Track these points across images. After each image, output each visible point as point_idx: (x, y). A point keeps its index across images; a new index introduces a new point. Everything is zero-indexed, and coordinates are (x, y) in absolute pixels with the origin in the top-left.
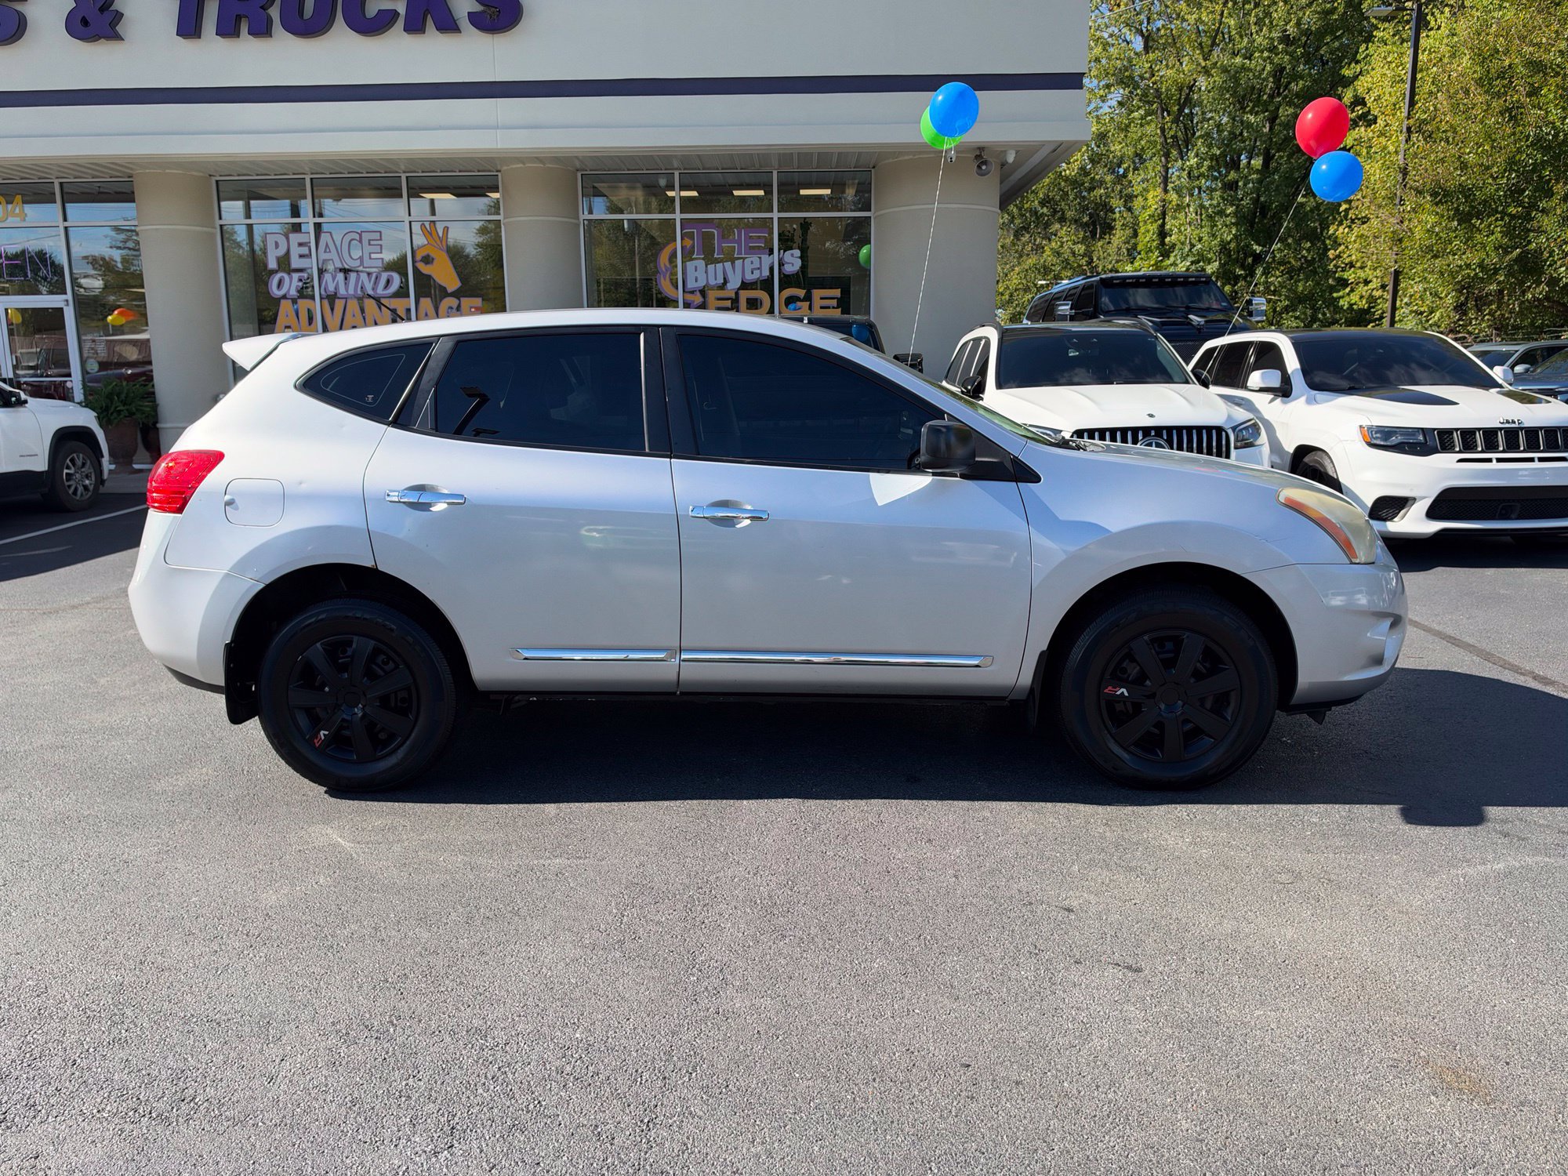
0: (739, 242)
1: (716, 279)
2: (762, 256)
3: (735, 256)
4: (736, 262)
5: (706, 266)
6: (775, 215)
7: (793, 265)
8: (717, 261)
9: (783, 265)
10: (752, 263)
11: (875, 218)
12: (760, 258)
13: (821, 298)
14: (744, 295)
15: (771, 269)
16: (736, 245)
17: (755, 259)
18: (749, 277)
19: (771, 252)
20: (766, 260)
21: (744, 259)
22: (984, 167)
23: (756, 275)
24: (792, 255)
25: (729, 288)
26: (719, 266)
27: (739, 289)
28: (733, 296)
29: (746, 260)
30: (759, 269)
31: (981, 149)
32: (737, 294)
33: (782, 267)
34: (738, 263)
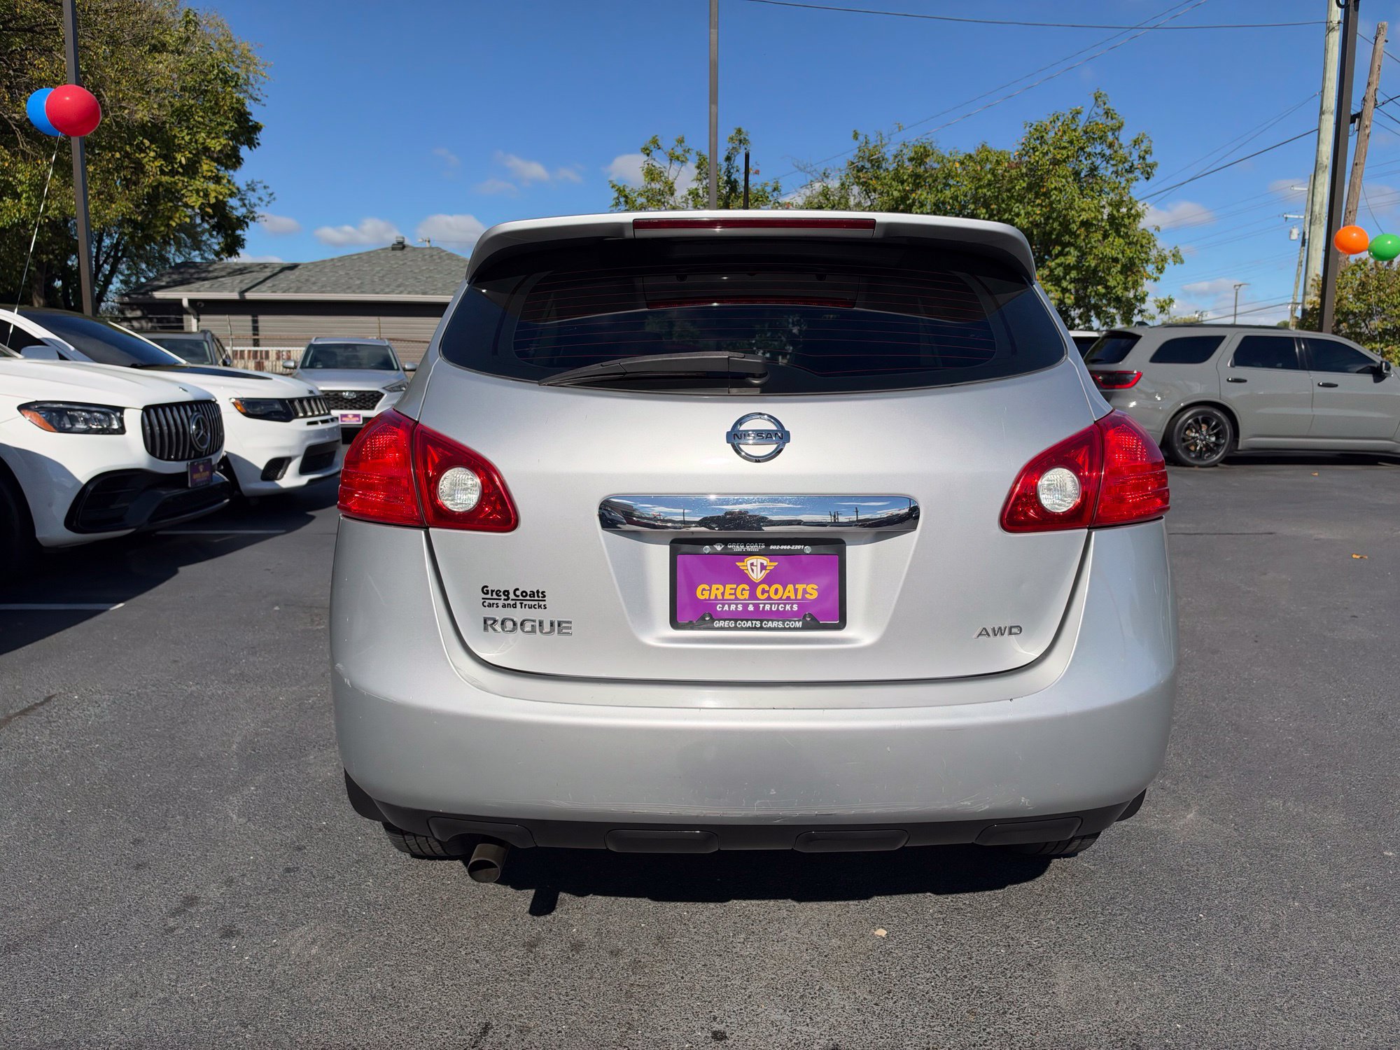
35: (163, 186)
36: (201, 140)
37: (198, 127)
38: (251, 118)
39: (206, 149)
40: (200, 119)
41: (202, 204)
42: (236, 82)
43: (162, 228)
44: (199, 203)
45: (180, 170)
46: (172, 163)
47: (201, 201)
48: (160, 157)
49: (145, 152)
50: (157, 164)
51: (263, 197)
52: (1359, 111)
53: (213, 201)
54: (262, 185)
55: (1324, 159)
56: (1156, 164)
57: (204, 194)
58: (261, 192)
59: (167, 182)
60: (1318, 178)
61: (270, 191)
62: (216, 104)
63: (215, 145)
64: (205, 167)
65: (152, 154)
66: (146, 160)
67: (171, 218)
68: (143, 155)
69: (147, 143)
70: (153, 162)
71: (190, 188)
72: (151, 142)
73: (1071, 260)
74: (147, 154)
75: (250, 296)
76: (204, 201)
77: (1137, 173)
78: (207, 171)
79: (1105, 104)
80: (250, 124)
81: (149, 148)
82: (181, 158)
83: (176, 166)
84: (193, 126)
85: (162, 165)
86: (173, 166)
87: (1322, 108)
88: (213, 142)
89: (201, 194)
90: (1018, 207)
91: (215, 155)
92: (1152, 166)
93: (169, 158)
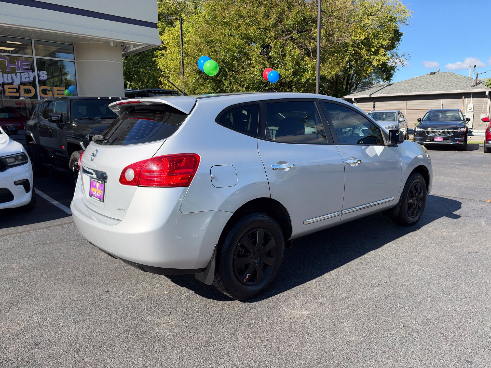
0: (18, 66)
1: (8, 80)
2: (30, 72)
3: (17, 71)
4: (17, 74)
5: (3, 75)
6: (35, 57)
7: (44, 77)
8: (8, 73)
9: (40, 77)
10: (25, 75)
11: (77, 63)
12: (29, 73)
13: (57, 91)
14: (22, 88)
15: (34, 78)
16: (17, 67)
17: (26, 73)
18: (24, 80)
19: (33, 71)
20: (32, 74)
21: (21, 73)
22: (125, 49)
23: (27, 80)
24: (43, 73)
25: (15, 84)
26: (9, 75)
27: (20, 85)
28: (17, 88)
29: (22, 73)
30: (28, 77)
31: (123, 43)
32: (19, 87)
33: (39, 78)
34: (18, 75)
35: (366, 60)
36: (380, 42)
37: (380, 38)
38: (399, 31)
39: (382, 45)
40: (381, 36)
41: (378, 64)
42: (395, 20)
43: (364, 74)
44: (377, 64)
45: (373, 54)
46: (370, 52)
47: (378, 63)
48: (366, 50)
49: (362, 50)
50: (365, 53)
51: (407, 58)
53: (381, 63)
54: (407, 54)
57: (379, 60)
58: (406, 56)
59: (368, 58)
61: (409, 56)
62: (387, 29)
63: (385, 43)
64: (381, 51)
65: (364, 50)
66: (362, 52)
67: (367, 70)
68: (361, 51)
69: (363, 46)
70: (364, 52)
71: (375, 59)
72: (364, 46)
74: (363, 50)
75: (372, 96)
76: (379, 63)
78: (382, 53)
80: (399, 33)
81: (363, 48)
82: (373, 50)
83: (371, 53)
84: (379, 38)
85: (367, 53)
86: (370, 53)
88: (384, 42)
89: (378, 61)
91: (385, 47)
93: (369, 50)
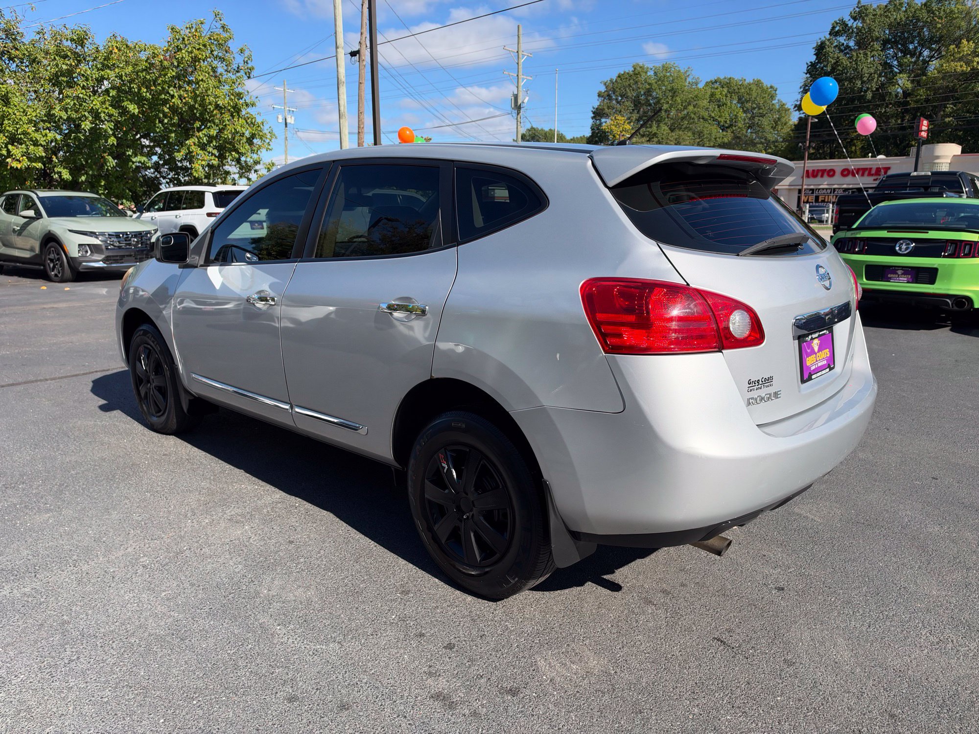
52: (357, 49)
55: (342, 77)
56: (253, 68)
60: (340, 89)
73: (213, 132)
77: (242, 73)
79: (221, 20)
87: (336, 44)
90: (172, 90)
92: (251, 69)
